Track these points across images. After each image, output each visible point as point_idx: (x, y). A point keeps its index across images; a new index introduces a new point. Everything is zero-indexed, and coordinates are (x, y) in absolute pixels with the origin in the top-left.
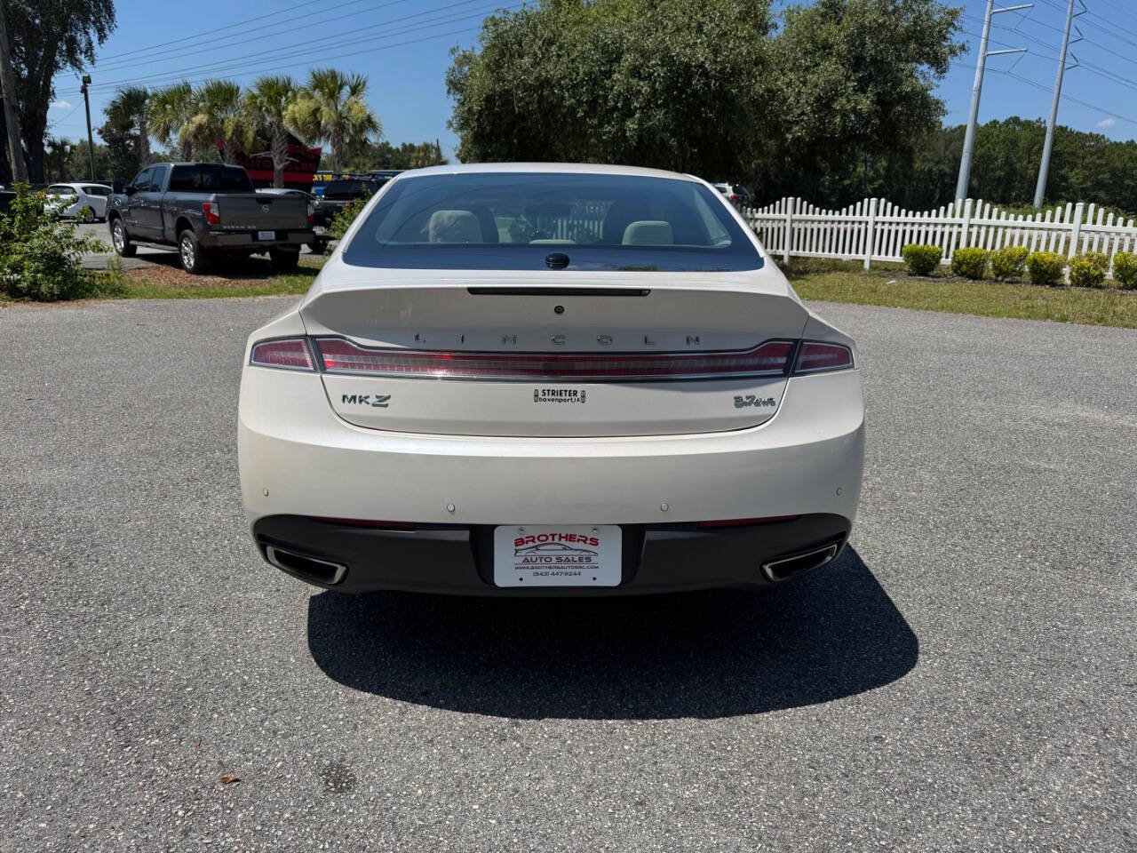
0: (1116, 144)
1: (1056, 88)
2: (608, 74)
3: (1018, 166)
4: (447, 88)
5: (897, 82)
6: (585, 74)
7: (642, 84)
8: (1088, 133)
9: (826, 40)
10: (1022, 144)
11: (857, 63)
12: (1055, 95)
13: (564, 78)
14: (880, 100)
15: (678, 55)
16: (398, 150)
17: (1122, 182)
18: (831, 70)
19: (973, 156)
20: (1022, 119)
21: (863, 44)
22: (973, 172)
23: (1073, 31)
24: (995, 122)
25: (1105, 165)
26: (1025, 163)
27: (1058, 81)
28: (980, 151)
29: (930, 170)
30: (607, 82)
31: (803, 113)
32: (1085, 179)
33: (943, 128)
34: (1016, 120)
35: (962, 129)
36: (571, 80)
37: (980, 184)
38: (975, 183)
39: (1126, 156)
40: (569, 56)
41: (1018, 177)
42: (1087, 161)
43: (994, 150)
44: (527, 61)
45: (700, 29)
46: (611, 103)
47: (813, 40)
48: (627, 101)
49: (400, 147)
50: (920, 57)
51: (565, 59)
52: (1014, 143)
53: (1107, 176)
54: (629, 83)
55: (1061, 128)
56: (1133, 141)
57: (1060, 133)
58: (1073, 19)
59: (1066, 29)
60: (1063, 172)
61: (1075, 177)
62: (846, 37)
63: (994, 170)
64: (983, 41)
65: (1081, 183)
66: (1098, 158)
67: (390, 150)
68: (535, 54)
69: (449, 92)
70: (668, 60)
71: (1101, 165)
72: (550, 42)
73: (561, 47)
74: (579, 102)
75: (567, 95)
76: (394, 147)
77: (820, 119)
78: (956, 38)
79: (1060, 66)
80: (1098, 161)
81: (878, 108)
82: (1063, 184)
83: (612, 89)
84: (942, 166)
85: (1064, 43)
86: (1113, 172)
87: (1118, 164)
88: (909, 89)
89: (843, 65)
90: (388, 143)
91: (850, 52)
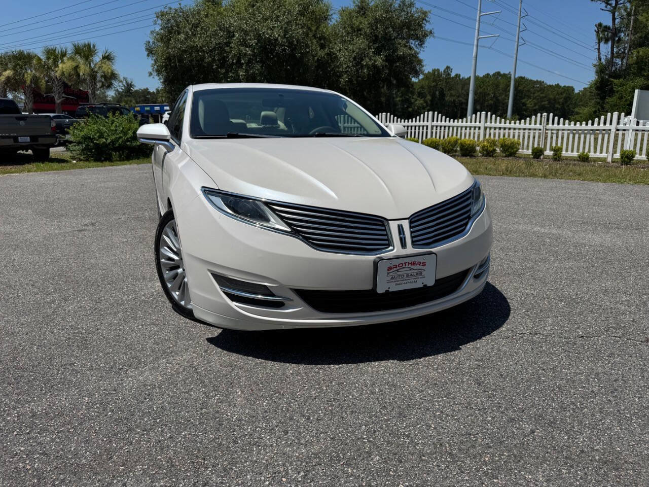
0: (550, 85)
1: (515, 56)
2: (228, 44)
3: (500, 98)
4: (147, 53)
5: (395, 50)
6: (216, 44)
7: (247, 49)
8: (535, 80)
9: (359, 25)
10: (502, 86)
11: (375, 39)
12: (514, 60)
13: (204, 46)
14: (387, 59)
15: (263, 33)
16: (153, 92)
17: (554, 106)
18: (360, 43)
19: (475, 93)
20: (502, 73)
21: (377, 29)
22: (476, 102)
23: (521, 25)
24: (488, 74)
25: (545, 97)
26: (503, 96)
27: (515, 52)
28: (480, 90)
29: (454, 101)
30: (228, 49)
31: (348, 67)
32: (535, 105)
33: (461, 78)
34: (498, 73)
35: (470, 77)
36: (208, 47)
39: (556, 92)
40: (206, 34)
41: (501, 104)
42: (536, 95)
43: (487, 89)
44: (182, 36)
45: (277, 20)
46: (231, 61)
47: (352, 26)
49: (155, 91)
50: (410, 36)
51: (204, 36)
52: (497, 86)
53: (546, 103)
54: (239, 49)
55: (520, 77)
56: (558, 84)
57: (521, 81)
58: (522, 19)
59: (518, 24)
60: (523, 101)
61: (530, 103)
62: (368, 24)
63: (488, 101)
64: (476, 31)
65: (533, 107)
66: (541, 93)
67: (149, 93)
68: (187, 32)
69: (148, 55)
70: (259, 37)
71: (543, 97)
72: (197, 26)
73: (202, 29)
74: (214, 60)
75: (206, 56)
76: (151, 91)
77: (357, 70)
78: (427, 27)
79: (516, 44)
80: (541, 95)
81: (387, 64)
83: (230, 52)
84: (461, 99)
85: (517, 32)
86: (549, 101)
87: (552, 97)
88: (402, 53)
89: (367, 39)
90: (147, 89)
91: (371, 32)
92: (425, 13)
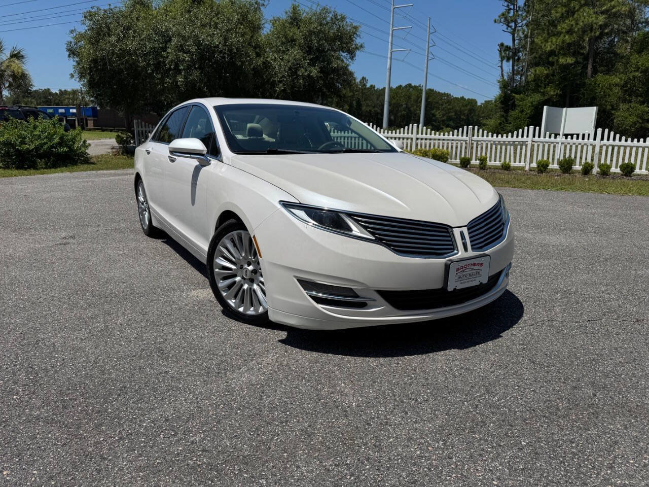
0: (456, 98)
1: (425, 69)
2: (164, 49)
3: (412, 109)
4: (68, 53)
5: (329, 62)
6: (151, 49)
7: (185, 55)
8: (443, 92)
9: (293, 36)
10: (413, 97)
11: (309, 50)
12: (425, 73)
13: (138, 50)
14: (322, 70)
15: (203, 40)
16: (56, 93)
17: (460, 117)
18: (295, 53)
19: (390, 104)
20: (413, 85)
21: (311, 41)
22: (390, 112)
23: (431, 41)
24: (401, 86)
25: (452, 108)
26: (415, 107)
27: (426, 66)
28: (394, 101)
29: (370, 111)
30: (164, 54)
31: (283, 76)
32: (444, 115)
33: (376, 89)
34: (410, 85)
35: (385, 88)
36: (142, 51)
37: (395, 118)
38: (392, 117)
39: (461, 104)
40: (140, 37)
41: (413, 115)
42: (444, 106)
43: (400, 100)
44: (113, 39)
45: (216, 27)
46: (168, 66)
47: (286, 36)
48: (177, 66)
49: (58, 92)
50: (342, 49)
51: (137, 39)
52: (409, 97)
53: (453, 114)
54: (177, 55)
55: (430, 90)
56: (463, 97)
57: (430, 93)
58: (431, 35)
59: (427, 40)
60: (433, 112)
61: (438, 114)
62: (302, 36)
63: (401, 111)
64: (390, 44)
65: (441, 118)
66: (448, 105)
67: (51, 94)
68: (119, 34)
69: (69, 56)
70: (198, 43)
71: (450, 109)
72: (129, 28)
73: (135, 31)
74: (148, 65)
75: (140, 59)
76: (54, 92)
77: (293, 80)
78: (358, 41)
79: (426, 58)
80: (449, 107)
81: (322, 75)
82: (433, 118)
83: (167, 57)
84: (376, 109)
85: (427, 47)
86: (456, 112)
87: (458, 108)
88: (336, 66)
89: (302, 51)
90: (49, 89)
91: (305, 44)
92: (356, 28)
